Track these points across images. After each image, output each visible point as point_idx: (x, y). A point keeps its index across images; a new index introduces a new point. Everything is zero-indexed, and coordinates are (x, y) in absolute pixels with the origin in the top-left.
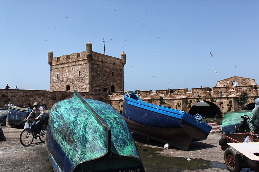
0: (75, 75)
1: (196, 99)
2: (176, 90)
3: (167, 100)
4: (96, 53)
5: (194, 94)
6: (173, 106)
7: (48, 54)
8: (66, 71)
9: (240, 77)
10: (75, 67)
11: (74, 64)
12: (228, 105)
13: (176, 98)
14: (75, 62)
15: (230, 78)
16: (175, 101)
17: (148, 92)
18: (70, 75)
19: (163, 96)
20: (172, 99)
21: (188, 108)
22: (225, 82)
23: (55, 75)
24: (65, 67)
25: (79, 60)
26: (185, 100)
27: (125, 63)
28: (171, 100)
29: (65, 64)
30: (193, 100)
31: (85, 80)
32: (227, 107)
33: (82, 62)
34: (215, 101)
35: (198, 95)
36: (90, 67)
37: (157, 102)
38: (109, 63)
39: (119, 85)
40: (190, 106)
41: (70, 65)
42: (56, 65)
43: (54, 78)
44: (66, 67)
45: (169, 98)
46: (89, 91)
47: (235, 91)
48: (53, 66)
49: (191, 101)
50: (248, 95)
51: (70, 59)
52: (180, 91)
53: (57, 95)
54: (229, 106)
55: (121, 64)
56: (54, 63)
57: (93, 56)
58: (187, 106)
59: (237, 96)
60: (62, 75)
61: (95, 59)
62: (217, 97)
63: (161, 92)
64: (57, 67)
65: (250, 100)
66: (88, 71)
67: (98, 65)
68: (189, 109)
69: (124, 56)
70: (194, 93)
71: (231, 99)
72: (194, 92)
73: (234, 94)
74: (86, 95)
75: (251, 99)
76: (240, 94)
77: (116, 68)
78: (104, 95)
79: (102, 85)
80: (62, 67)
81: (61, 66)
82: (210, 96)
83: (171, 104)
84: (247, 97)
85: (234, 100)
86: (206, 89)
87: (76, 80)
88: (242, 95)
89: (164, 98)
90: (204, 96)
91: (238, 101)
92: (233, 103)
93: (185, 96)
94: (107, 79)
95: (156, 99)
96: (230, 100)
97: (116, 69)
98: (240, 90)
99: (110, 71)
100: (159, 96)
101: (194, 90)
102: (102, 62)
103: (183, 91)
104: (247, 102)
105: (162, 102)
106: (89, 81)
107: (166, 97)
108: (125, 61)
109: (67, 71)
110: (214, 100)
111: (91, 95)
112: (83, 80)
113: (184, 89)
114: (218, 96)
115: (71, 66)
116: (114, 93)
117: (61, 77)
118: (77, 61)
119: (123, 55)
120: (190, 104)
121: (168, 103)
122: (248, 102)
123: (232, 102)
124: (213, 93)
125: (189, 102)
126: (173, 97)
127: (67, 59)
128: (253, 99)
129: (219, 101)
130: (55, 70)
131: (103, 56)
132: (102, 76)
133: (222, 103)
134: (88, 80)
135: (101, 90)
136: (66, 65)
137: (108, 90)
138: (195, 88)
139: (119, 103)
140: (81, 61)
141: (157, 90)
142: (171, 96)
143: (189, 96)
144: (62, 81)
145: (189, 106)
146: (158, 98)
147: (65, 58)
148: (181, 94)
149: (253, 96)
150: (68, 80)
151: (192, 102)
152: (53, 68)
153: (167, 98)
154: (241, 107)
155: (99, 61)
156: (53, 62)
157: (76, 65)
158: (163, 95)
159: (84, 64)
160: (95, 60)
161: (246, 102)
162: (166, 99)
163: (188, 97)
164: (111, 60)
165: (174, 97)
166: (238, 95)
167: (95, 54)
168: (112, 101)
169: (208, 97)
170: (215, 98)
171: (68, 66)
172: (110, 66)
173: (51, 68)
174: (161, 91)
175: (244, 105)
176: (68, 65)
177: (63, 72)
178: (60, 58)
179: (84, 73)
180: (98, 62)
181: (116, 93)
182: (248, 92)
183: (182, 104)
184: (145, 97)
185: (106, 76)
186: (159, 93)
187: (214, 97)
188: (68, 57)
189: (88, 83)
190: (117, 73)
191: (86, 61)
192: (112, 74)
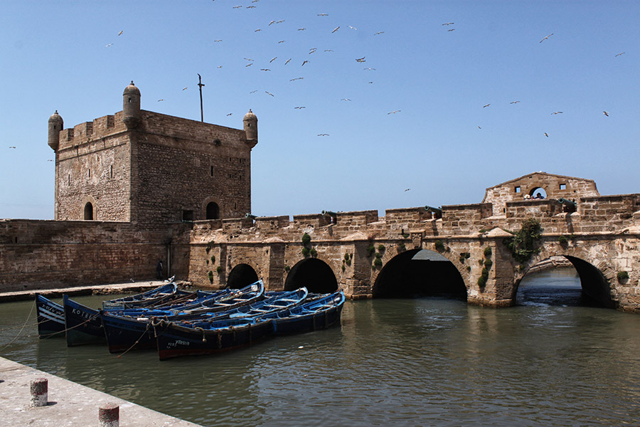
0: (103, 174)
1: (397, 241)
2: (344, 214)
3: (321, 244)
4: (156, 115)
5: (391, 228)
6: (337, 261)
7: (49, 122)
8: (86, 167)
9: (551, 175)
10: (103, 153)
11: (101, 145)
12: (481, 262)
13: (342, 239)
14: (104, 139)
15: (523, 177)
16: (342, 247)
17: (276, 222)
18: (94, 177)
19: (312, 232)
20: (334, 242)
21: (374, 269)
22: (507, 189)
23: (64, 177)
24: (84, 155)
25: (110, 136)
26: (367, 244)
27: (255, 142)
28: (332, 244)
29: (84, 145)
30: (386, 245)
31: (123, 189)
32: (478, 267)
33: (117, 140)
34: (448, 250)
35: (403, 230)
36: (135, 153)
37: (296, 251)
38: (200, 142)
39: (236, 201)
40: (379, 264)
41: (93, 148)
42: (65, 150)
43: (62, 186)
44: (86, 154)
45: (325, 237)
46: (131, 220)
47: (504, 220)
48: (59, 152)
49: (382, 249)
50: (542, 230)
51: (94, 134)
52: (354, 217)
53: (22, 232)
54: (484, 266)
55: (242, 145)
56: (63, 144)
57: (147, 122)
58: (371, 263)
59: (511, 232)
60: (77, 176)
61: (152, 131)
62: (453, 236)
63: (305, 220)
64: (68, 154)
65: (547, 246)
66: (128, 165)
67: (164, 148)
68: (377, 272)
69: (252, 122)
70: (391, 225)
71: (491, 245)
72: (391, 222)
73: (501, 227)
74: (120, 231)
75: (552, 245)
76: (517, 227)
77: (223, 153)
78: (177, 230)
79: (177, 203)
80: (78, 156)
81: (74, 153)
82: (436, 233)
83: (332, 257)
84: (540, 237)
85: (498, 246)
86: (424, 212)
87: (106, 190)
88: (523, 230)
89: (314, 238)
90: (418, 233)
91: (511, 250)
92: (493, 258)
93: (368, 232)
94: (194, 185)
95: (294, 241)
96: (486, 245)
97: (228, 159)
98: (518, 216)
99: (202, 164)
100: (300, 232)
101: (391, 215)
102: (176, 139)
103: (361, 219)
104: (537, 255)
105: (309, 249)
106: (132, 192)
107: (319, 237)
108: (255, 135)
109: (87, 165)
110: (445, 245)
111: (137, 231)
112: (118, 188)
113: (364, 213)
114: (455, 234)
115: (95, 152)
116: (199, 223)
117: (76, 183)
118: (107, 138)
119: (247, 120)
120: (379, 257)
121: (324, 253)
122: (541, 253)
123: (490, 253)
124: (443, 225)
125: (377, 251)
126: (335, 236)
127: (87, 134)
128: (558, 242)
129: (458, 250)
130: (64, 162)
131: (181, 124)
132: (175, 176)
133: (468, 256)
134: (128, 188)
135: (173, 216)
136: (86, 150)
137: (197, 215)
138: (393, 209)
139: (208, 251)
140: (115, 136)
141: (296, 215)
142: (331, 234)
143: (378, 234)
144: (77, 193)
145: (376, 264)
146: (299, 238)
147: (84, 131)
148: (357, 226)
149: (557, 234)
150: (90, 188)
151: (386, 252)
152: (60, 158)
153: (321, 240)
154: (521, 269)
155: (167, 137)
156: (60, 143)
157: (105, 149)
158: (310, 231)
159: (120, 146)
160: (153, 134)
161: (537, 253)
162: (318, 241)
163: (374, 236)
164: (208, 133)
165: (338, 237)
166: (512, 230)
167: (150, 117)
168: (193, 245)
169: (429, 237)
170: (447, 240)
171: (90, 153)
172: (203, 148)
173: (56, 158)
174: (307, 217)
175: (531, 262)
176: (89, 148)
177: (79, 167)
178: (73, 129)
179: (121, 171)
180: (161, 141)
181: (202, 223)
182: (543, 221)
183: (353, 257)
184: (268, 234)
185: (188, 177)
186: (302, 223)
187: (444, 236)
188: (89, 126)
189: (128, 196)
190: (230, 168)
191: (126, 137)
192: (209, 173)
